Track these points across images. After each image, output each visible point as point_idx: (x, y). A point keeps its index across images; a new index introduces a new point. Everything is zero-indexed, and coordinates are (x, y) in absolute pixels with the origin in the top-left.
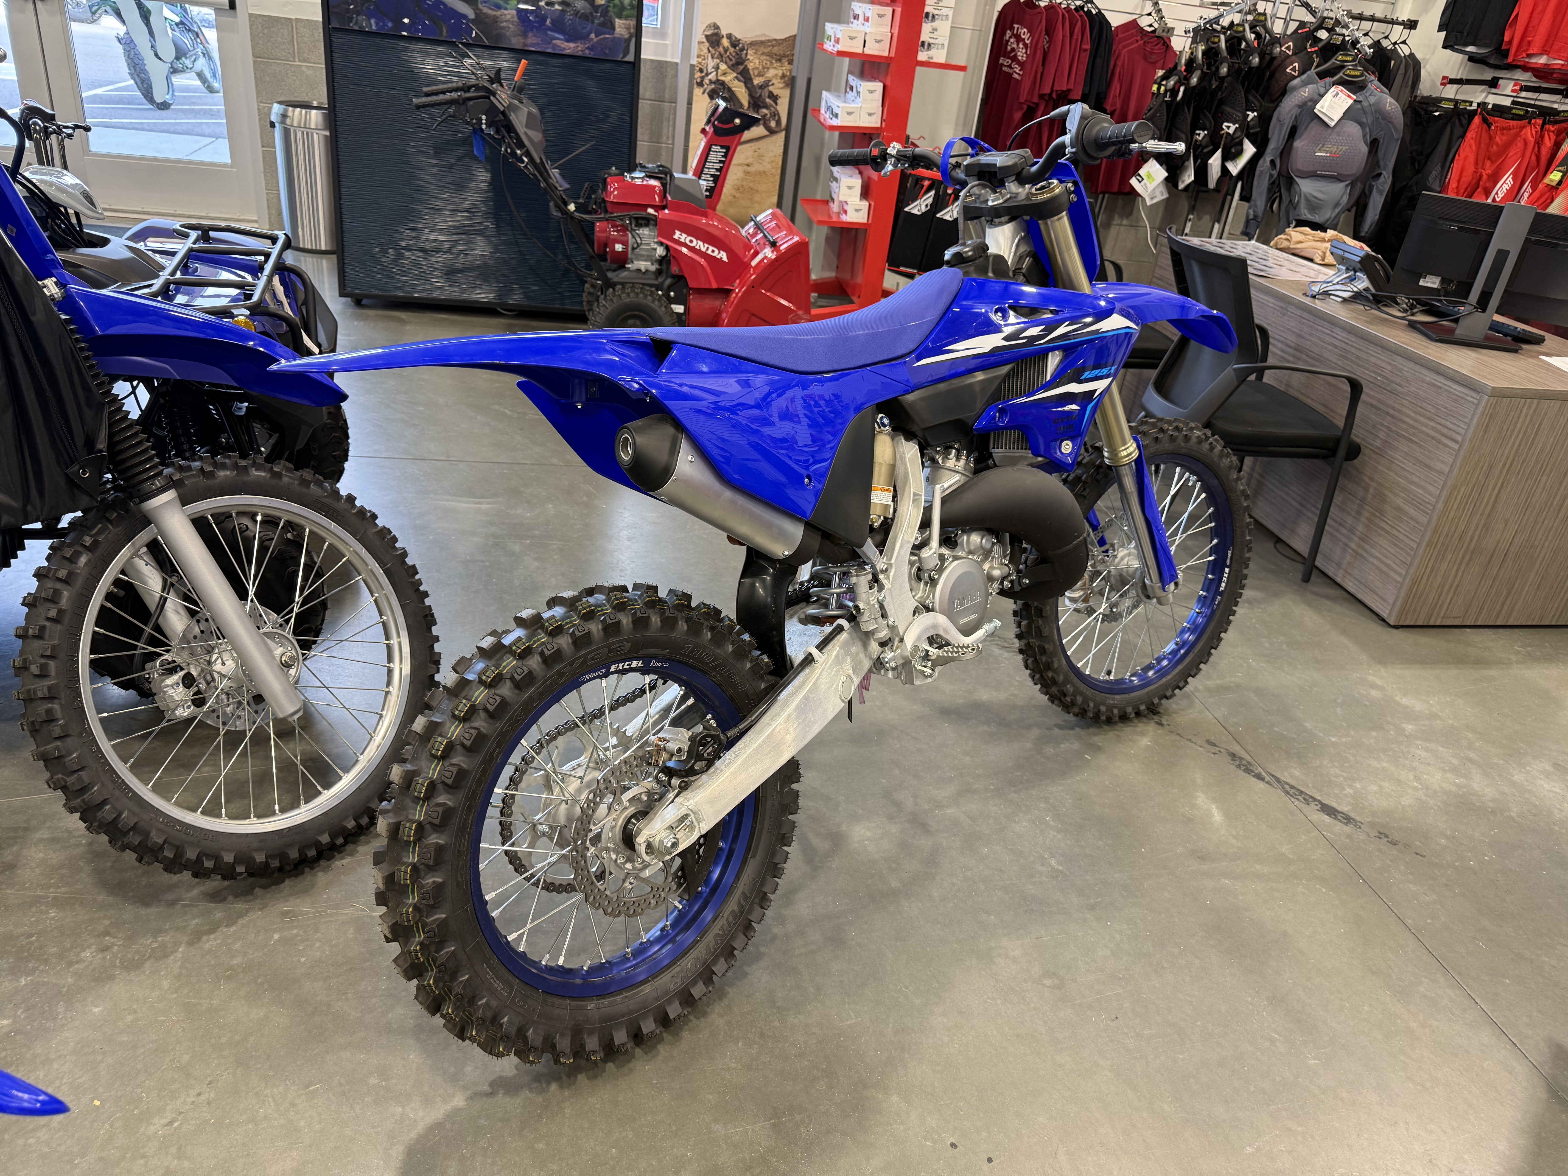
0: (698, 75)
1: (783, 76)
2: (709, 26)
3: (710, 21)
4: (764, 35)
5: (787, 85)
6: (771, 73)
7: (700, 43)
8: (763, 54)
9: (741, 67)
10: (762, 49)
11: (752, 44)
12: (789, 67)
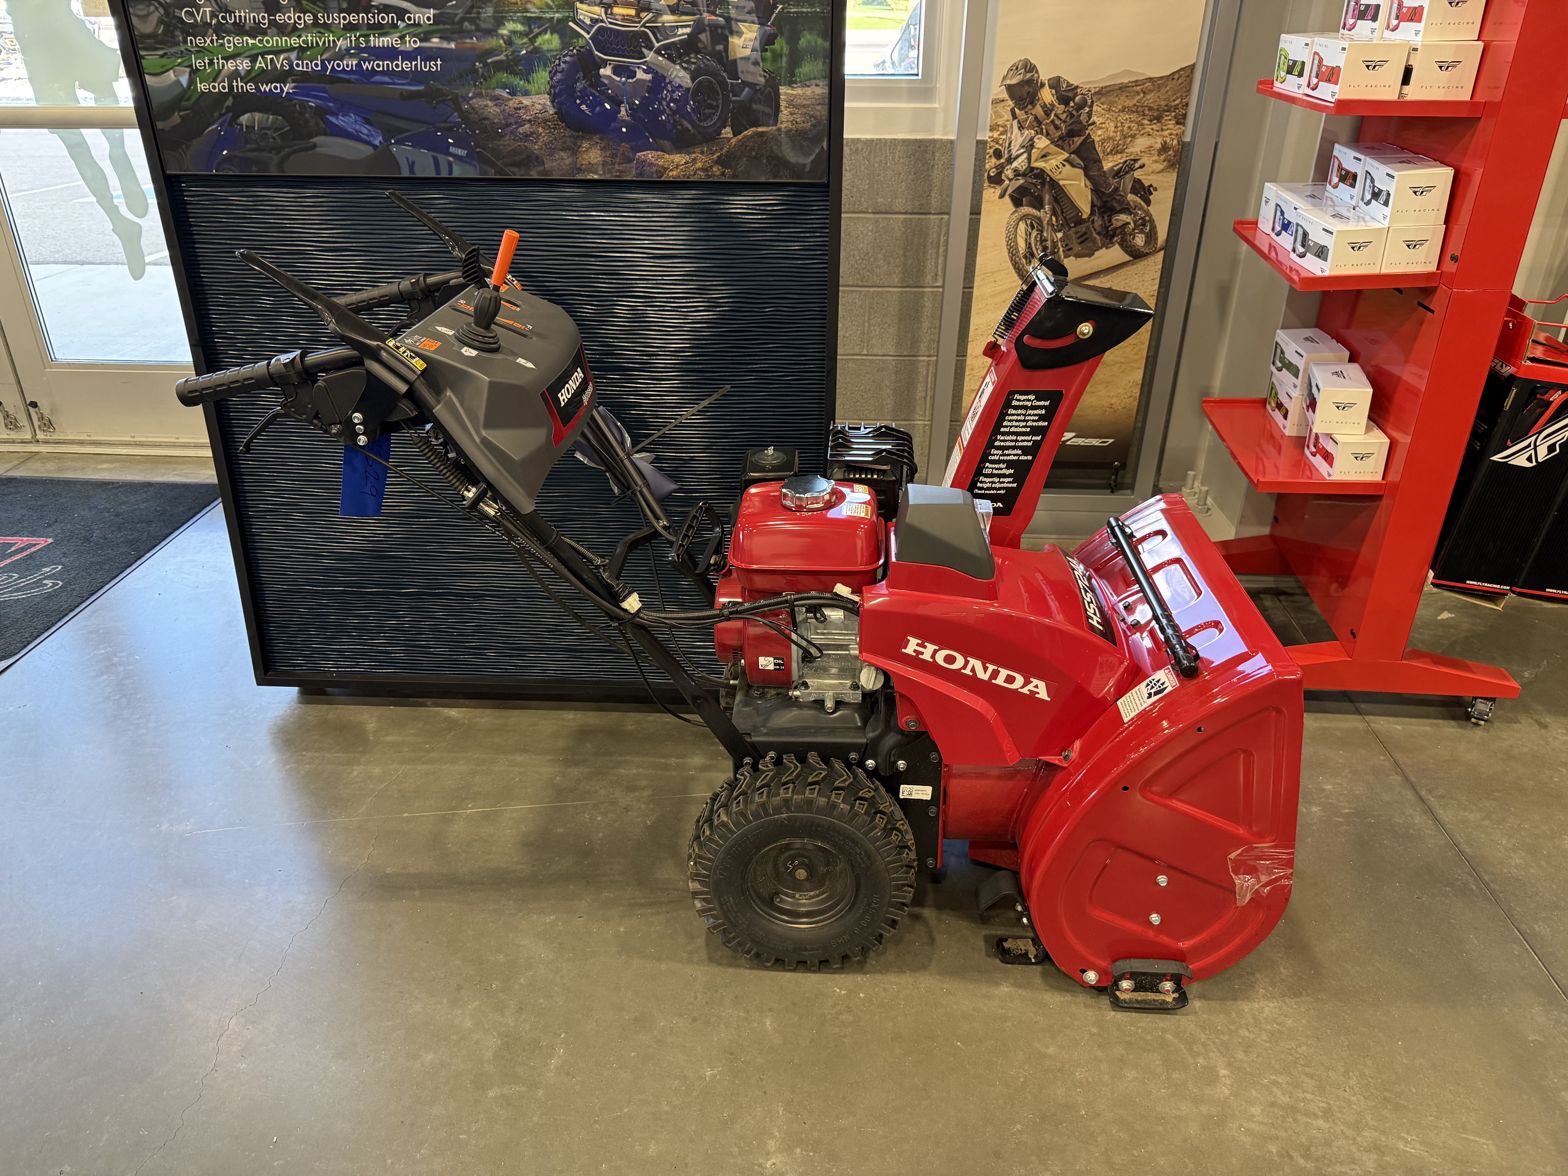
0: (991, 163)
1: (1165, 148)
2: (1015, 68)
3: (1017, 57)
4: (1127, 72)
5: (1171, 165)
6: (1140, 145)
7: (996, 102)
8: (1123, 110)
9: (1078, 140)
10: (1123, 101)
11: (1102, 93)
12: (1178, 129)
